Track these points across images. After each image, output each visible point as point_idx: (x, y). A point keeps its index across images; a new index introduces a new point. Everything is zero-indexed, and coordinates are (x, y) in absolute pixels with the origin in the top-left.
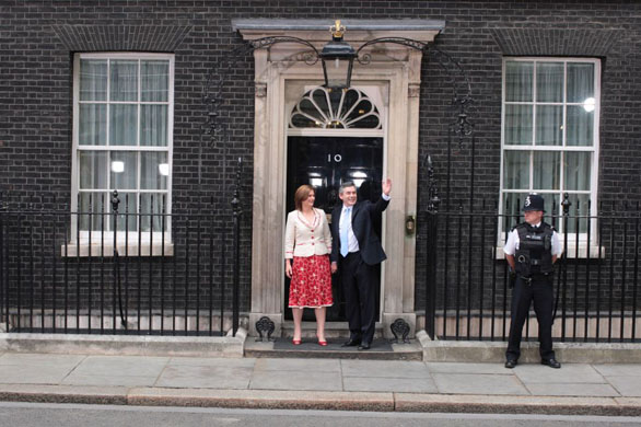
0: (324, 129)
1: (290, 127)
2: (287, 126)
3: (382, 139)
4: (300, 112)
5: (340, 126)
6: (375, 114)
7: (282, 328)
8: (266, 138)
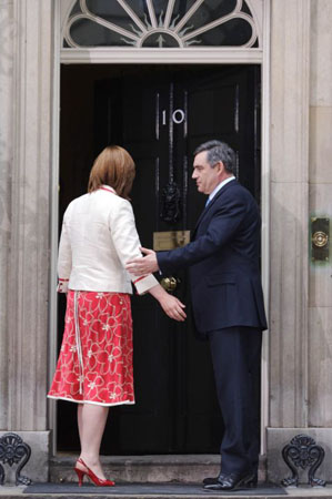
0: (138, 48)
1: (66, 45)
2: (58, 43)
3: (258, 67)
4: (88, 15)
5: (170, 42)
6: (244, 16)
7: (51, 463)
8: (11, 58)
